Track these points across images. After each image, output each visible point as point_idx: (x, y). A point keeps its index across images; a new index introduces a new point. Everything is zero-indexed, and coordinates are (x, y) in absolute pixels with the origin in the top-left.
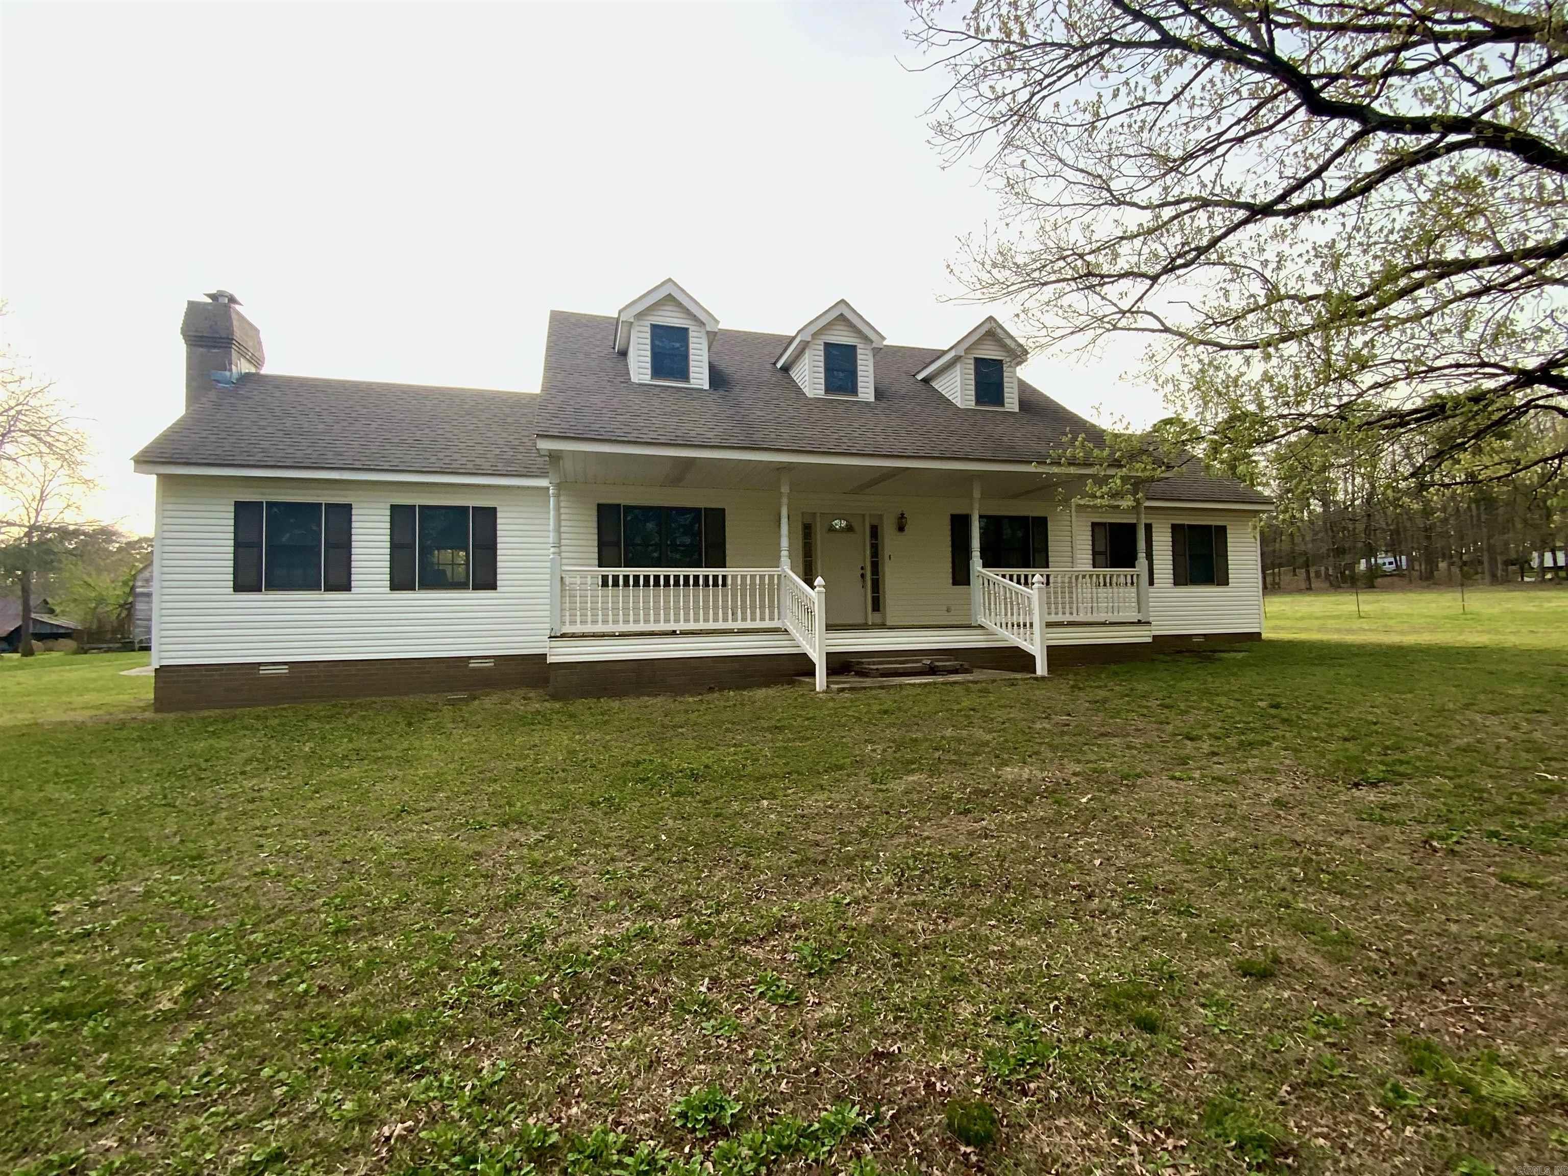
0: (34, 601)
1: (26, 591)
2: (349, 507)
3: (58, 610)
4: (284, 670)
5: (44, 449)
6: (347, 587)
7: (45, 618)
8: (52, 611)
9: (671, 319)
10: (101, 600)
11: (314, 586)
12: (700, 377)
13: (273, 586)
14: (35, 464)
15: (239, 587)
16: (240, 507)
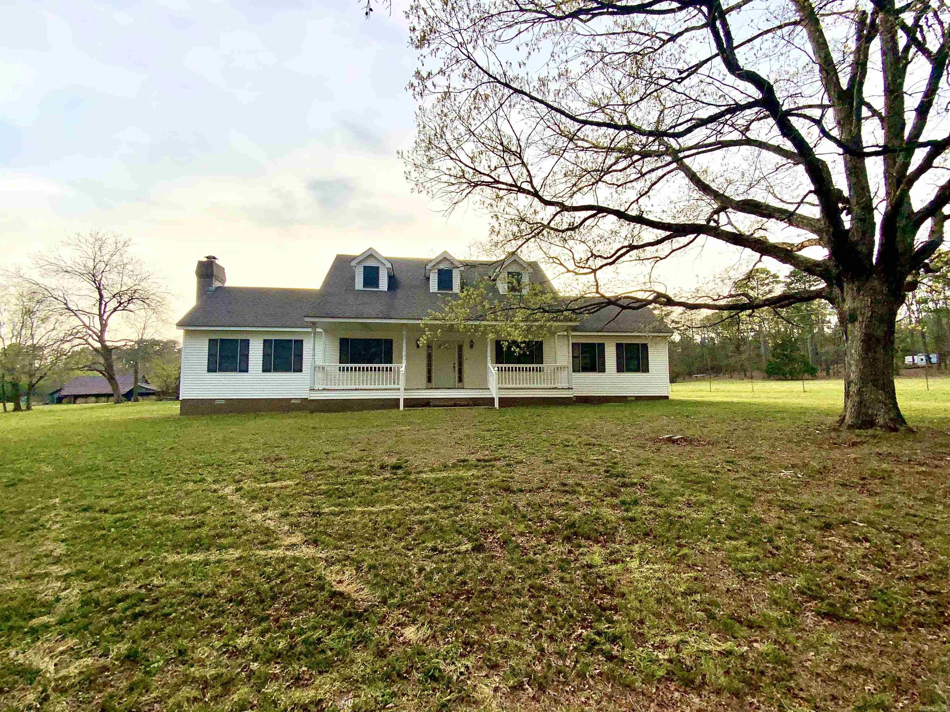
0: (140, 376)
1: (136, 372)
2: (248, 340)
3: (149, 381)
4: (223, 402)
5: (146, 306)
6: (247, 371)
7: (144, 385)
8: (146, 382)
9: (371, 263)
10: (168, 376)
11: (234, 370)
12: (383, 285)
13: (221, 370)
14: (142, 313)
15: (210, 370)
16: (210, 341)
